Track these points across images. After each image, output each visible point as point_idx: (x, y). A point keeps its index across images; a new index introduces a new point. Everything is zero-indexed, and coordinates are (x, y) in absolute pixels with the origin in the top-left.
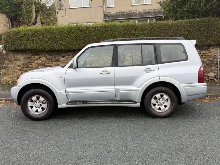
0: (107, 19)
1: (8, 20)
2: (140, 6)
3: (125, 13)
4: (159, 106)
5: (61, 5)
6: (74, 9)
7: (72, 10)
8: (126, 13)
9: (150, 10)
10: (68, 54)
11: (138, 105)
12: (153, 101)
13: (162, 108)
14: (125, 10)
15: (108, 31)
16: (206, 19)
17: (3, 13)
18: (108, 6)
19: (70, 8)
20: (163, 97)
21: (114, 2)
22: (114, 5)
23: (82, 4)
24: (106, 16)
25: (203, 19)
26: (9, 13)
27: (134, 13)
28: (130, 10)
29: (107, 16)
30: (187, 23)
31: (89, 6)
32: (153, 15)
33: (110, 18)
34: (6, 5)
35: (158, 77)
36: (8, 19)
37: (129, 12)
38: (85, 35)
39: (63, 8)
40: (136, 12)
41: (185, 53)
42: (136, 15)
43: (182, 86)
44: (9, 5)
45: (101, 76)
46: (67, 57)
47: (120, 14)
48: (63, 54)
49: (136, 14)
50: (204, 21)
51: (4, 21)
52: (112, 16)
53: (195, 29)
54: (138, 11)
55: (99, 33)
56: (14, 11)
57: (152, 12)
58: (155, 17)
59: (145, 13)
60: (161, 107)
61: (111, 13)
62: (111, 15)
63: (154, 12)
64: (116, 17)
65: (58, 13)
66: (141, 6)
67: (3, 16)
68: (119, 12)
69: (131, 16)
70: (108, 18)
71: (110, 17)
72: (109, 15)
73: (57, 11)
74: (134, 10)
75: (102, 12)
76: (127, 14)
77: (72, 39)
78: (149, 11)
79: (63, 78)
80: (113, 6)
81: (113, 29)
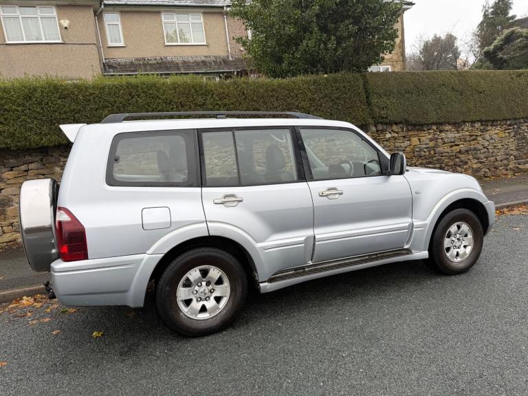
0: (109, 72)
2: (183, 48)
3: (151, 62)
6: (18, 47)
7: (12, 47)
8: (155, 62)
9: (206, 57)
10: (28, 158)
14: (150, 56)
15: (139, 96)
16: (339, 75)
18: (110, 44)
19: (8, 42)
21: (124, 35)
22: (125, 42)
23: (40, 35)
24: (107, 66)
25: (333, 75)
27: (172, 62)
28: (163, 55)
29: (111, 67)
30: (306, 82)
31: (60, 41)
32: (214, 69)
37: (162, 59)
38: (75, 107)
40: (177, 62)
42: (177, 66)
46: (23, 167)
47: (141, 62)
48: (11, 161)
49: (177, 64)
50: (336, 81)
52: (123, 67)
53: (321, 95)
54: (181, 59)
55: (115, 102)
57: (210, 63)
58: (219, 73)
59: (197, 64)
61: (119, 60)
62: (119, 64)
63: (215, 62)
64: (132, 69)
66: (186, 48)
68: (137, 60)
69: (166, 69)
70: (114, 72)
71: (117, 68)
72: (114, 65)
74: (171, 55)
76: (158, 63)
77: (35, 118)
78: (203, 59)
80: (122, 44)
81: (151, 92)
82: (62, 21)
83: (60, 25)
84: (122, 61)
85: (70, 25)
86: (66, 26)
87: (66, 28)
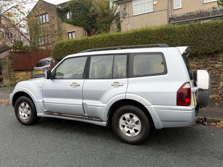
0: (171, 22)
1: (84, 33)
3: (194, 14)
4: (128, 129)
5: (125, 14)
6: (137, 16)
7: (135, 17)
8: (196, 13)
11: (104, 123)
12: (122, 122)
13: (132, 131)
14: (194, 10)
17: (81, 26)
18: (175, 8)
19: (134, 15)
20: (133, 118)
21: (182, 2)
22: (182, 6)
23: (145, 10)
24: (170, 20)
26: (86, 26)
27: (206, 12)
28: (201, 9)
29: (173, 19)
31: (153, 11)
33: (176, 21)
34: (83, 19)
35: (125, 93)
36: (85, 31)
37: (201, 11)
39: (127, 16)
41: (163, 65)
42: (208, 14)
43: (154, 107)
44: (86, 19)
45: (71, 88)
47: (189, 15)
49: (209, 12)
51: (82, 34)
52: (179, 18)
56: (90, 24)
60: (130, 130)
61: (178, 15)
62: (177, 18)
64: (183, 19)
65: (122, 22)
67: (81, 29)
68: (187, 14)
69: (202, 16)
70: (174, 21)
71: (175, 19)
72: (175, 18)
73: (121, 19)
74: (206, 8)
75: (167, 16)
76: (198, 14)
79: (42, 88)
80: (181, 7)
82: (154, 2)
83: (153, 4)
84: (179, 16)
85: (157, 3)
86: (155, 4)
87: (155, 5)
